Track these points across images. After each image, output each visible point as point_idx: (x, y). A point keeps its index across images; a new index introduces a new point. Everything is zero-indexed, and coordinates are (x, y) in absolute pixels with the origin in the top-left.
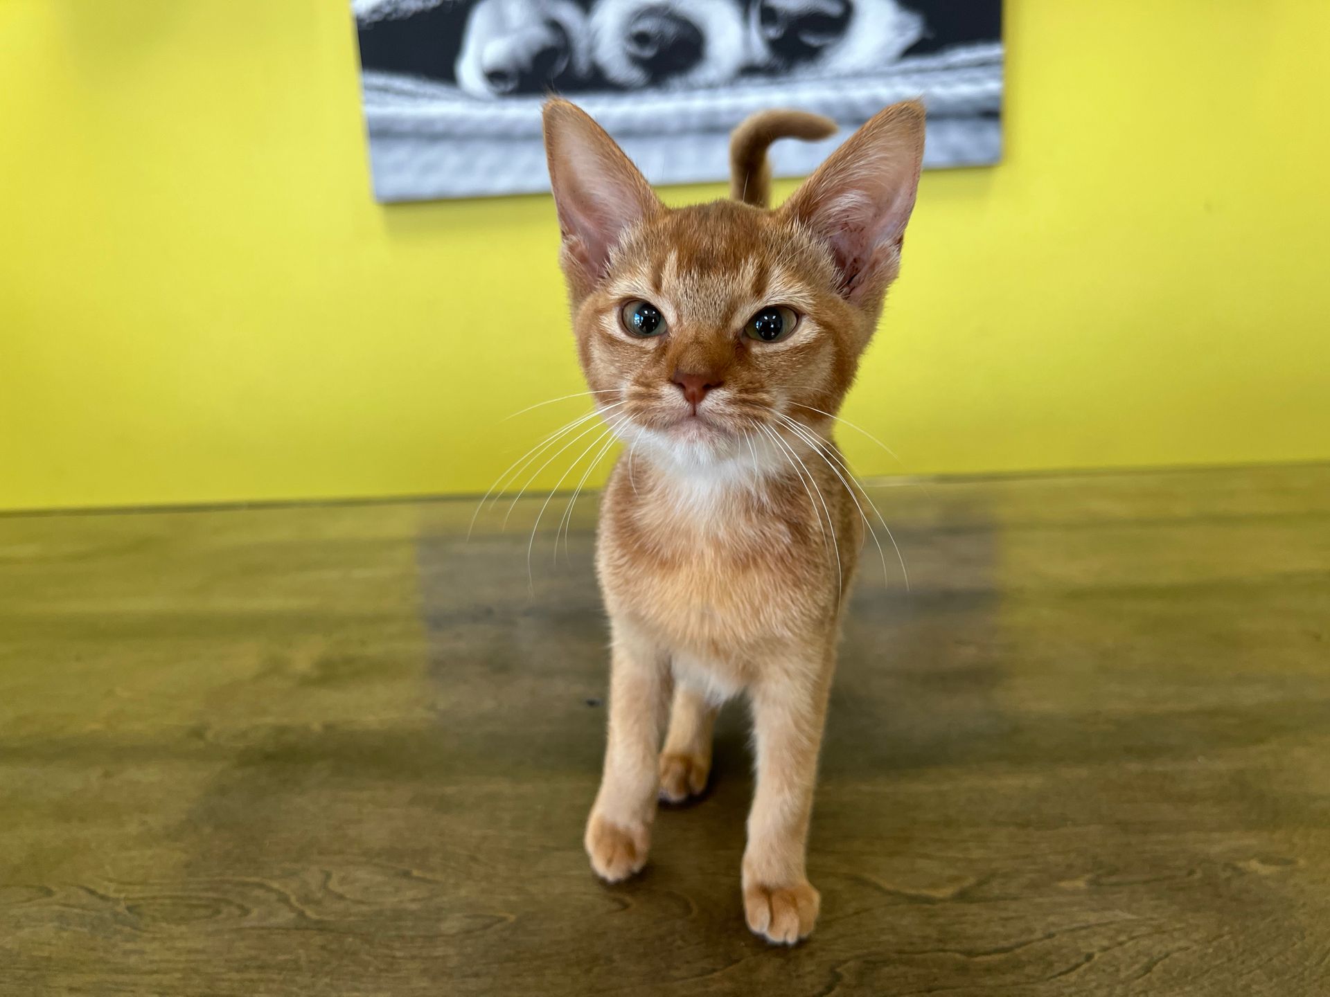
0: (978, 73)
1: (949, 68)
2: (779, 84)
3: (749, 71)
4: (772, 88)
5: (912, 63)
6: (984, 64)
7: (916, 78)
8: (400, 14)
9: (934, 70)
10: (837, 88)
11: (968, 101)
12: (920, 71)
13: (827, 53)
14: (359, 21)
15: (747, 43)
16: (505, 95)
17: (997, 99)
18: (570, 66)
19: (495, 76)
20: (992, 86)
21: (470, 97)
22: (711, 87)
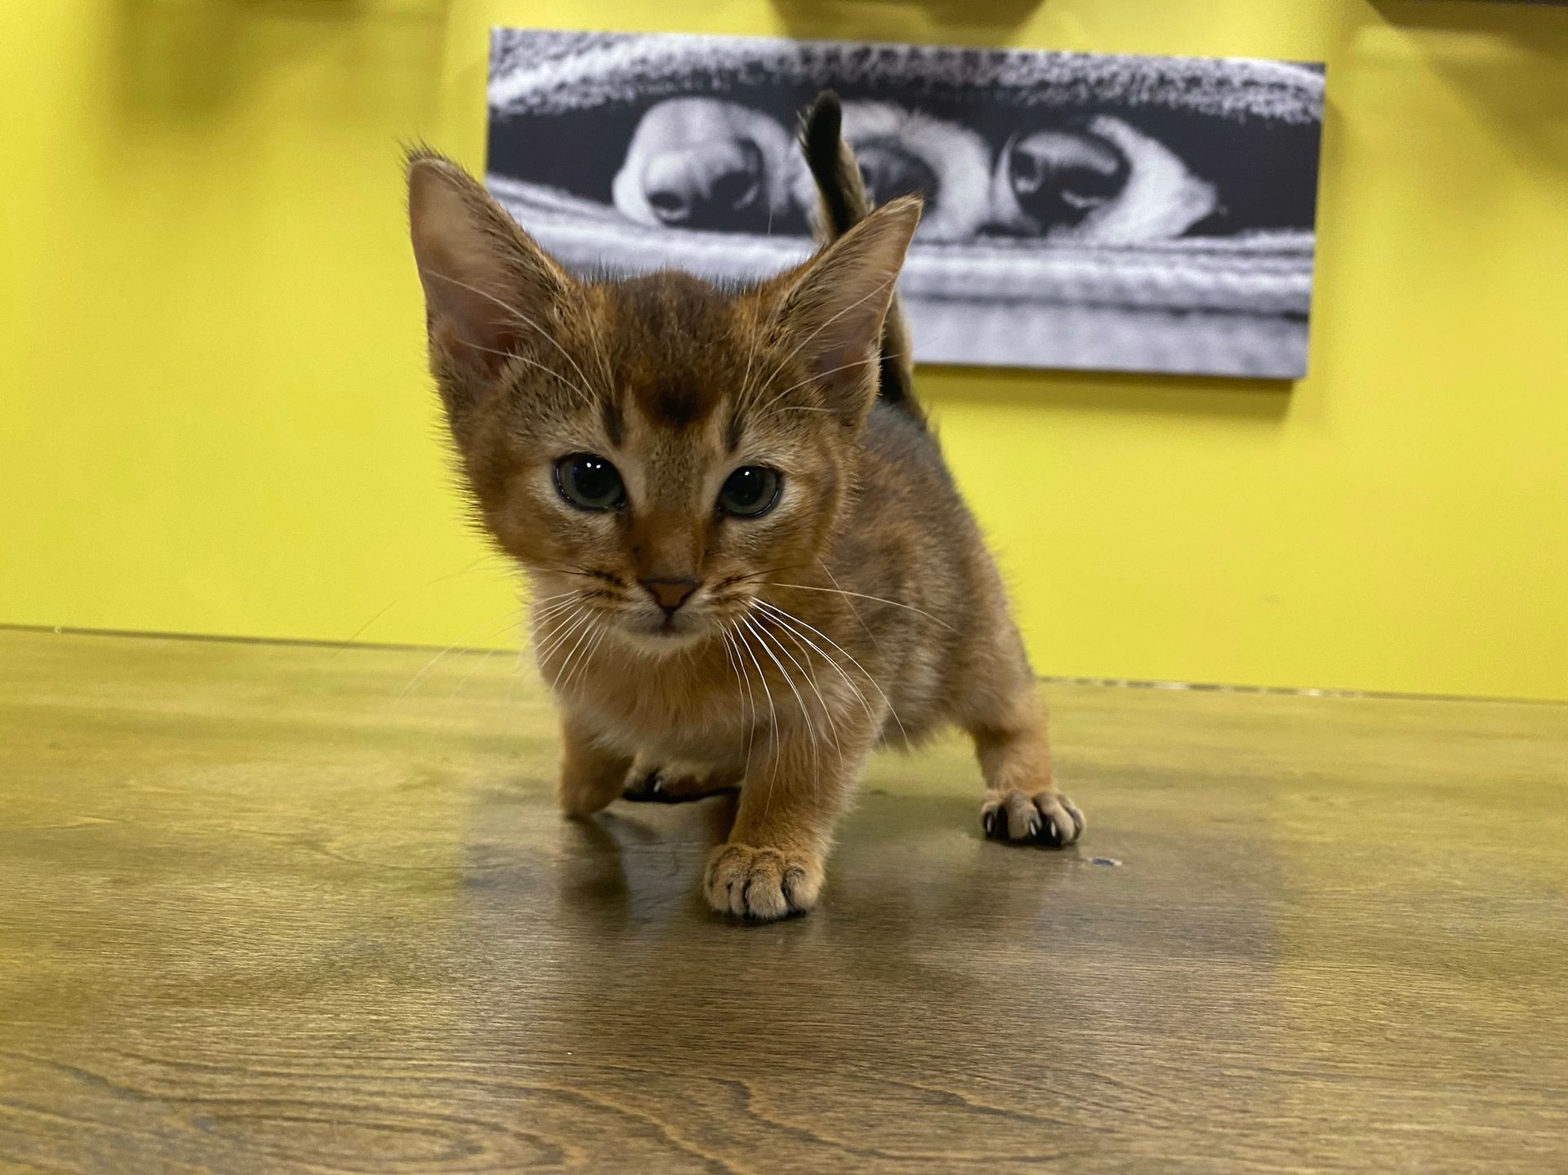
0: (1284, 264)
1: (1247, 254)
2: (1028, 247)
3: (991, 230)
4: (1018, 252)
5: (1200, 243)
6: (1290, 254)
7: (1203, 260)
8: (547, 109)
9: (1225, 253)
10: (1101, 261)
11: (1267, 296)
12: (1211, 252)
13: (1094, 215)
14: (494, 111)
15: (992, 194)
16: (671, 224)
17: (1305, 297)
18: (762, 197)
19: (660, 199)
20: (1300, 282)
21: (626, 222)
22: (941, 243)
